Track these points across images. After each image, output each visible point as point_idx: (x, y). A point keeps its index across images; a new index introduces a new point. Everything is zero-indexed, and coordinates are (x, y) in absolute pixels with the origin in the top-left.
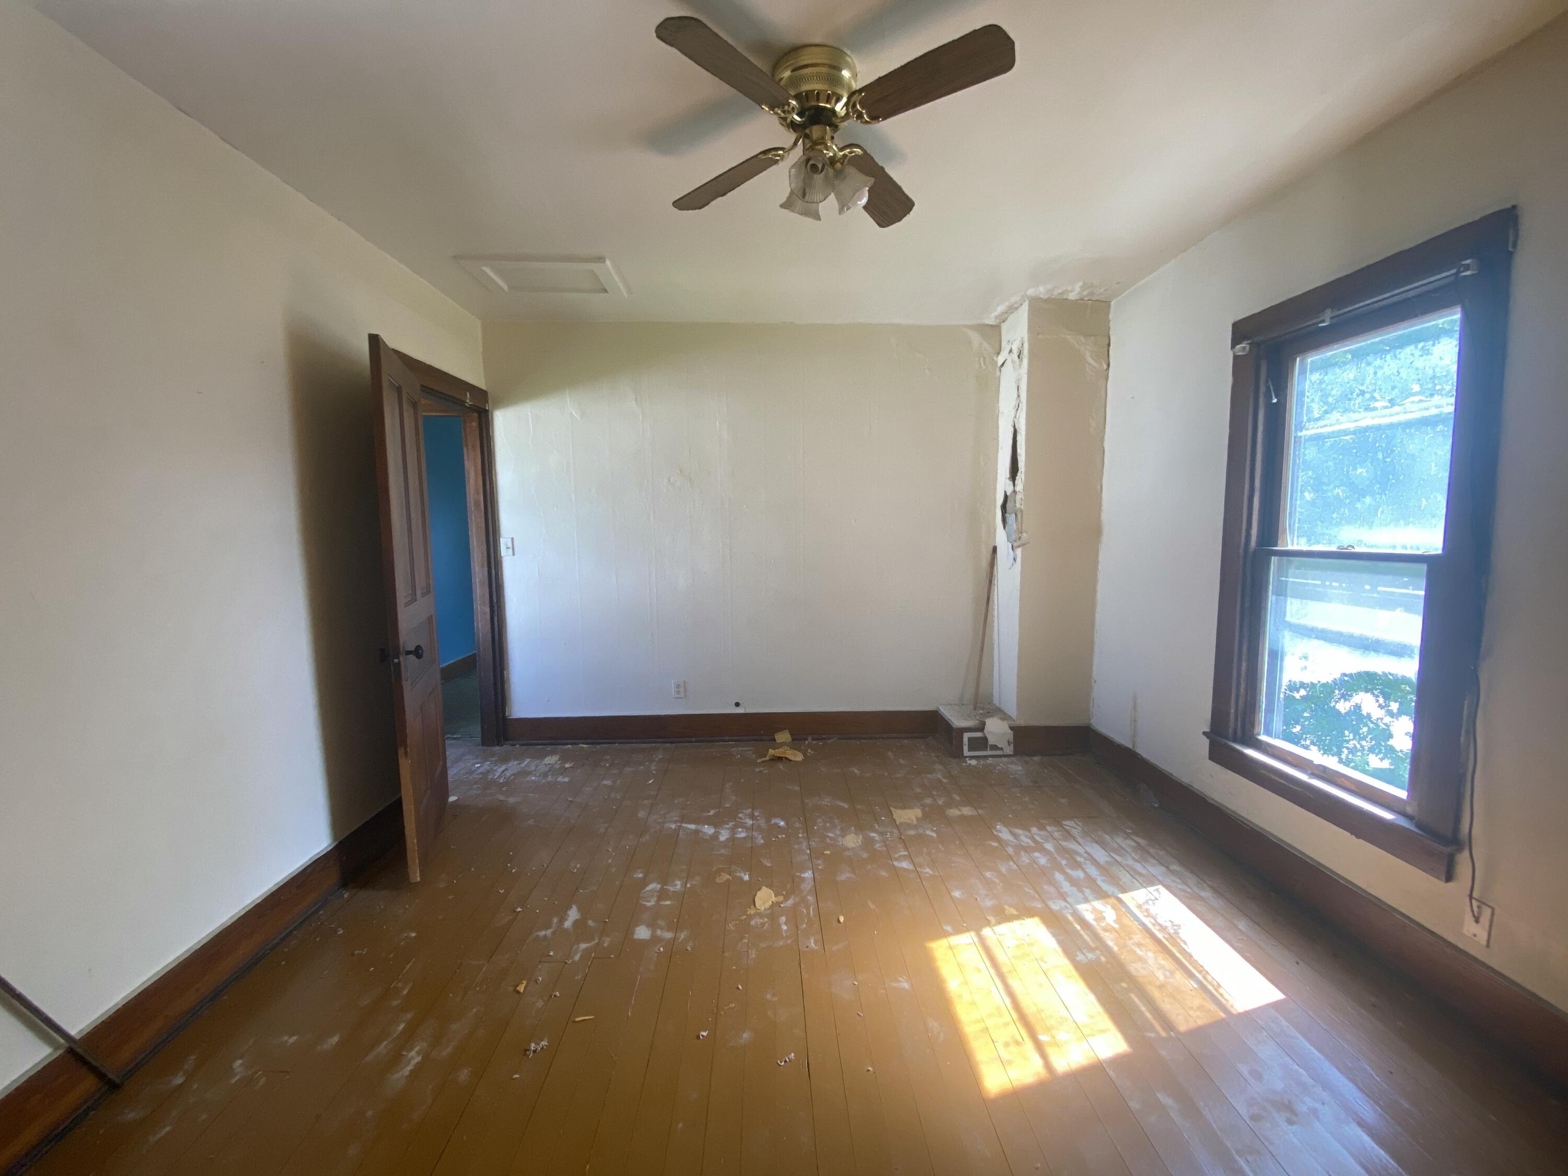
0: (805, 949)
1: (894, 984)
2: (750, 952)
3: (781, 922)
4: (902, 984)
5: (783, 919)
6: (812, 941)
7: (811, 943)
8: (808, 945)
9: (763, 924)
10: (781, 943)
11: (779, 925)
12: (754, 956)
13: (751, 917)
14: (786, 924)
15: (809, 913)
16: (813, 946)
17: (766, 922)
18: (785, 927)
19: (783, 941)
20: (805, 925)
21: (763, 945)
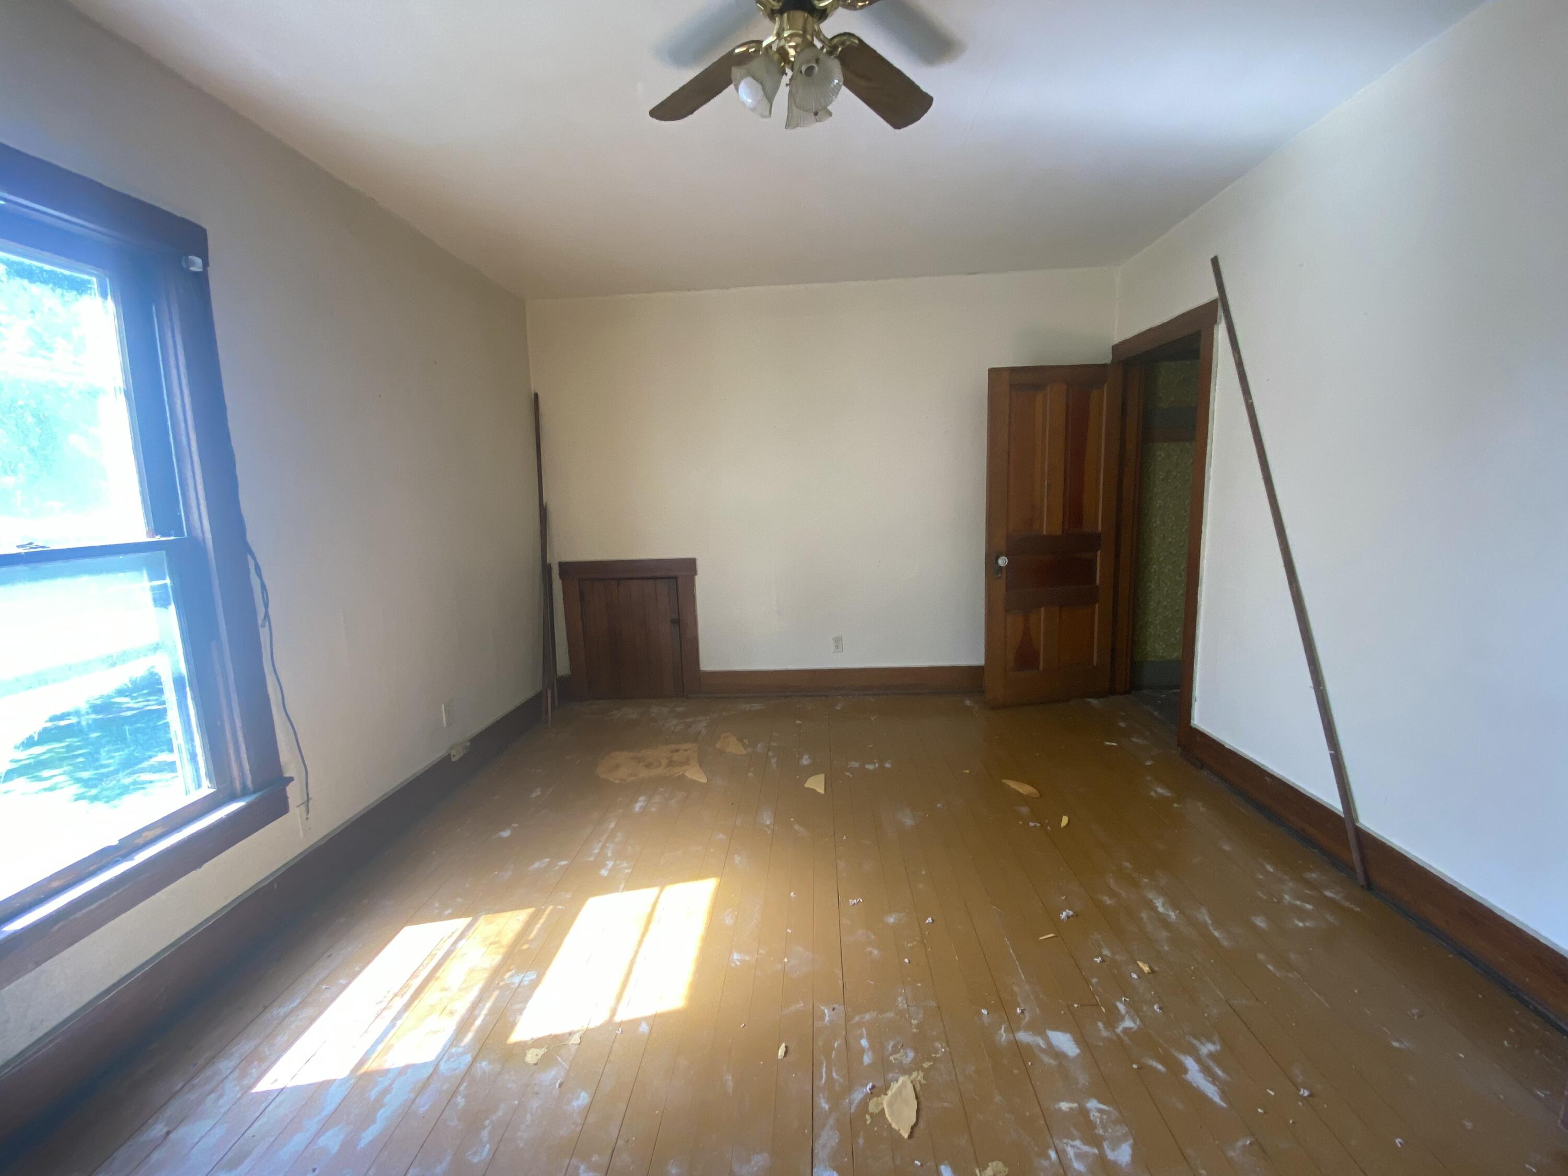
0: (836, 1006)
1: (747, 958)
2: (906, 1006)
3: (870, 1053)
4: (739, 958)
5: (867, 1059)
6: (827, 1019)
7: (829, 1016)
8: (833, 1012)
9: (895, 1051)
10: (867, 1017)
11: (872, 1047)
12: (899, 999)
13: (916, 1066)
14: (862, 1051)
15: (829, 1073)
16: (826, 1011)
17: (891, 1054)
18: (864, 1043)
19: (865, 1020)
20: (836, 1045)
21: (890, 1015)
